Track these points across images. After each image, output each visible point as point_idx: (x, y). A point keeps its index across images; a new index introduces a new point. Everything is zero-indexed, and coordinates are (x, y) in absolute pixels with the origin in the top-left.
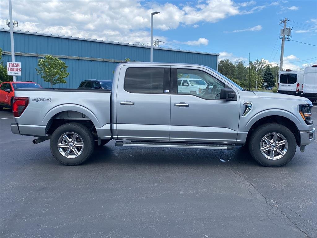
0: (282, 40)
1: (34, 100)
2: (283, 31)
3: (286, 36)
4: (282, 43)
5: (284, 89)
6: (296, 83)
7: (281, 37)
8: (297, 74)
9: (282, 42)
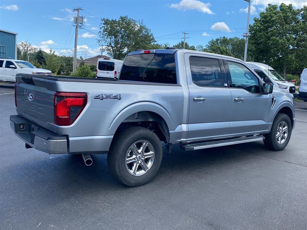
0: (76, 28)
1: (97, 97)
2: (77, 18)
3: (79, 24)
4: (76, 31)
5: (104, 76)
6: (114, 71)
7: (74, 24)
8: (114, 63)
9: (76, 29)
